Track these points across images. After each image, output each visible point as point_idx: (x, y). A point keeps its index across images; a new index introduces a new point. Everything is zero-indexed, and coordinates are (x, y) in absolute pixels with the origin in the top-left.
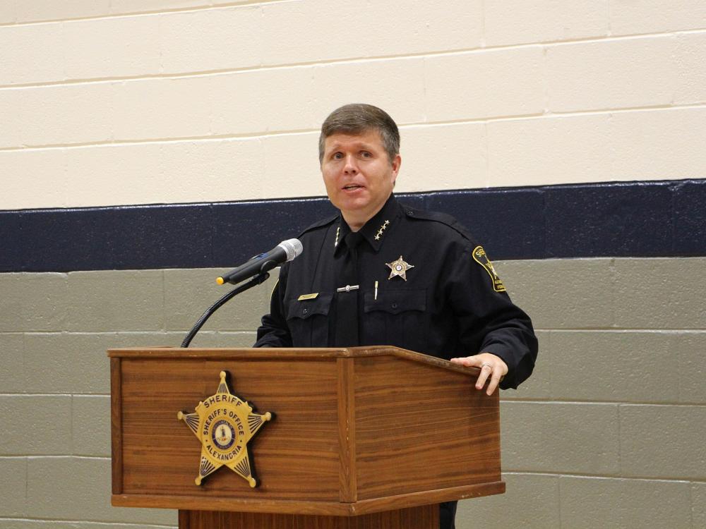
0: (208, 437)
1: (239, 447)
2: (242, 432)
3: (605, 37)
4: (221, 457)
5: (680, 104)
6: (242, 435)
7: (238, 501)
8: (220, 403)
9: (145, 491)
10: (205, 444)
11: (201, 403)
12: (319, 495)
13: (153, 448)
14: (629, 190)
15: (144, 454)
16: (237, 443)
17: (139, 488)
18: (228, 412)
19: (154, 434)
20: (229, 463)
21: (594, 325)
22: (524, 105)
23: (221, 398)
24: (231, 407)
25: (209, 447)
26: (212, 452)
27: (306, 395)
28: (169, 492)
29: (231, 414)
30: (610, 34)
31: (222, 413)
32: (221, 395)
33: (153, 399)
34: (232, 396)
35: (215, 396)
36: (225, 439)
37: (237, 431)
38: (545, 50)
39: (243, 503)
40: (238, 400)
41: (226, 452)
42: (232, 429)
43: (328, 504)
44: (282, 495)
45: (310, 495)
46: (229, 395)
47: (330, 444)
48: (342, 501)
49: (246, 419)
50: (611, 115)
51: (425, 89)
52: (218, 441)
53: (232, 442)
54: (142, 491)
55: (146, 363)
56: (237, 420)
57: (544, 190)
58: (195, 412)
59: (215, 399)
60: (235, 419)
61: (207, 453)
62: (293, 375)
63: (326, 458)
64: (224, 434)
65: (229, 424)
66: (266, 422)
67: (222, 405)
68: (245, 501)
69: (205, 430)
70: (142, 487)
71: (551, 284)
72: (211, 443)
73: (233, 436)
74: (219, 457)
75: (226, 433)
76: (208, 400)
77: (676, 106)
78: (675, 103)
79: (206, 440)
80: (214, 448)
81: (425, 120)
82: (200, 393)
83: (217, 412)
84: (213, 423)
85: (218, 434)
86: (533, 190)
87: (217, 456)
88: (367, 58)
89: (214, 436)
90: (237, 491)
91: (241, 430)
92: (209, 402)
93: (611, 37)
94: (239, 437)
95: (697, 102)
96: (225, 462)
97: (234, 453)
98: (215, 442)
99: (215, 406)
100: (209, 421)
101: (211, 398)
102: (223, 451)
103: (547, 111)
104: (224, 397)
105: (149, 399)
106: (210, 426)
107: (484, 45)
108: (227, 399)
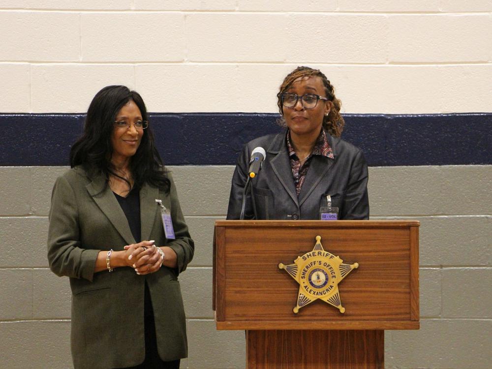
0: (306, 280)
1: (331, 287)
2: (335, 276)
3: (234, 11)
4: (316, 293)
5: (291, 62)
6: (334, 278)
7: (328, 322)
8: (315, 257)
9: (246, 318)
10: (302, 285)
11: (299, 257)
12: (394, 317)
13: (252, 289)
14: (251, 119)
15: (245, 293)
16: (330, 283)
17: (241, 317)
18: (323, 263)
19: (254, 279)
20: (323, 297)
21: (221, 213)
22: (167, 55)
23: (316, 254)
24: (324, 260)
25: (306, 287)
26: (309, 290)
27: (383, 251)
28: (266, 319)
29: (325, 264)
30: (237, 9)
31: (317, 264)
32: (317, 252)
33: (254, 255)
34: (326, 253)
35: (311, 253)
36: (320, 281)
37: (330, 276)
38: (185, 16)
39: (332, 324)
40: (331, 255)
41: (321, 290)
42: (326, 275)
43: (402, 322)
44: (363, 317)
45: (386, 317)
46: (323, 251)
47: (402, 283)
48: (413, 320)
49: (338, 267)
50: (238, 66)
51: (80, 37)
52: (314, 283)
53: (325, 283)
54: (244, 318)
55: (248, 231)
56: (330, 268)
57: (183, 116)
58: (294, 263)
59: (312, 255)
60: (328, 268)
61: (304, 291)
62: (374, 238)
63: (400, 292)
64: (318, 278)
65: (323, 271)
66: (355, 269)
67: (318, 258)
68: (334, 323)
69: (303, 276)
70: (244, 315)
71: (187, 183)
72: (307, 283)
73: (327, 279)
74: (314, 293)
75: (321, 277)
76: (305, 255)
77: (287, 63)
78: (287, 61)
79: (303, 282)
80: (310, 287)
81: (81, 60)
82: (295, 251)
83: (313, 263)
84: (309, 270)
85: (314, 278)
86: (175, 116)
87: (312, 292)
88: (27, 9)
89: (310, 279)
90: (325, 316)
91: (334, 275)
92: (306, 257)
93: (238, 11)
94: (331, 280)
95: (303, 61)
96: (319, 297)
97: (327, 290)
98: (312, 284)
99: (312, 259)
100: (306, 269)
101: (308, 254)
102: (317, 289)
103: (186, 60)
104: (319, 253)
105: (250, 255)
106: (307, 273)
107: (133, 8)
108: (322, 254)
